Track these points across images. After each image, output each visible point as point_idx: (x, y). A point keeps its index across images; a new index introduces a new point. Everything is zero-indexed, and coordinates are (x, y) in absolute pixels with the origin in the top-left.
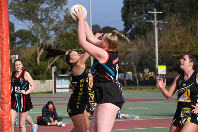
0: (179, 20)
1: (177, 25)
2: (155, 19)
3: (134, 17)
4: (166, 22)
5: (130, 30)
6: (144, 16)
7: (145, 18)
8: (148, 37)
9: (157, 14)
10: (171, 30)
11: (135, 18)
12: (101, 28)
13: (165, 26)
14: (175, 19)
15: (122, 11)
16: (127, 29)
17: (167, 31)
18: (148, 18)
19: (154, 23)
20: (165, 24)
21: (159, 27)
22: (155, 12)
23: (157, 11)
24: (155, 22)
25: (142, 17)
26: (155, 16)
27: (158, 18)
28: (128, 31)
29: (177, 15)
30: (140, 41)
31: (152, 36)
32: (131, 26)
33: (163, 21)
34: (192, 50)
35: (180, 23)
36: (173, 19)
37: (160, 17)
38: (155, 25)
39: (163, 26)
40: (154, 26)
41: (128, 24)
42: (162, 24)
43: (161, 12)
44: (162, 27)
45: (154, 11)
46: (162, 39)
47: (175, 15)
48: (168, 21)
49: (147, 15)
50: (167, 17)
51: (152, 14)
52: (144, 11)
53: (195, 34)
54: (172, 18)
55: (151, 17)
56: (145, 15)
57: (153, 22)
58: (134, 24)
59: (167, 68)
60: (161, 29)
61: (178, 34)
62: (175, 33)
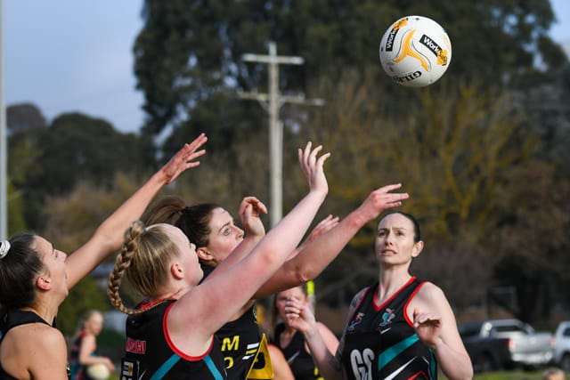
0: (369, 93)
1: (363, 116)
2: (274, 86)
3: (186, 75)
4: (319, 102)
5: (167, 132)
6: (230, 74)
7: (231, 82)
8: (242, 159)
9: (282, 67)
10: (337, 137)
11: (188, 82)
12: (42, 120)
13: (312, 116)
14: (356, 90)
15: (135, 50)
16: (155, 125)
18: (242, 84)
19: (268, 102)
20: (312, 111)
21: (289, 122)
22: (273, 59)
23: (279, 53)
24: (274, 100)
25: (216, 75)
26: (274, 74)
27: (284, 83)
28: (158, 130)
29: (362, 71)
30: (210, 175)
31: (260, 157)
32: (171, 113)
33: (308, 97)
35: (372, 107)
36: (345, 89)
37: (293, 79)
38: (273, 109)
39: (305, 117)
40: (267, 116)
41: (161, 105)
42: (301, 107)
43: (297, 61)
44: (299, 120)
45: (266, 52)
47: (353, 74)
48: (327, 96)
49: (240, 71)
50: (324, 81)
51: (259, 69)
52: (227, 53)
53: (434, 153)
54: (342, 86)
55: (257, 77)
56: (233, 68)
57: (262, 98)
58: (185, 104)
60: (296, 128)
61: (365, 152)
62: (354, 148)
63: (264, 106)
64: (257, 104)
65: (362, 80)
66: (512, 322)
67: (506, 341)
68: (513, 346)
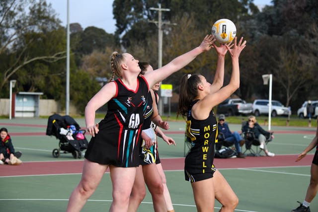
0: (192, 21)
1: (190, 29)
2: (160, 18)
3: (130, 14)
4: (175, 24)
5: (124, 33)
6: (145, 14)
7: (145, 17)
8: (149, 43)
9: (163, 12)
10: (181, 36)
11: (131, 16)
12: (82, 29)
13: (173, 29)
14: (188, 20)
15: (113, 5)
16: (120, 31)
17: (175, 37)
18: (149, 17)
19: (158, 24)
20: (173, 27)
21: (165, 31)
22: (160, 9)
23: (162, 7)
24: (160, 23)
25: (141, 15)
26: (160, 14)
27: (163, 18)
28: (121, 33)
29: (190, 14)
30: (138, 48)
31: (155, 42)
32: (125, 27)
33: (171, 22)
34: (209, 65)
35: (193, 26)
36: (184, 20)
37: (167, 16)
38: (160, 26)
39: (170, 29)
40: (158, 29)
41: (122, 24)
42: (169, 26)
43: (168, 10)
44: (168, 30)
45: (158, 7)
46: (167, 47)
47: (187, 14)
48: (178, 22)
49: (148, 13)
50: (177, 17)
51: (155, 12)
52: (144, 7)
54: (183, 19)
55: (154, 16)
56: (146, 12)
57: (156, 22)
58: (130, 24)
59: (173, 88)
60: (167, 33)
61: (190, 41)
62: (187, 40)
63: (157, 25)
64: (154, 24)
65: (190, 17)
66: (239, 99)
67: (237, 106)
68: (239, 108)
